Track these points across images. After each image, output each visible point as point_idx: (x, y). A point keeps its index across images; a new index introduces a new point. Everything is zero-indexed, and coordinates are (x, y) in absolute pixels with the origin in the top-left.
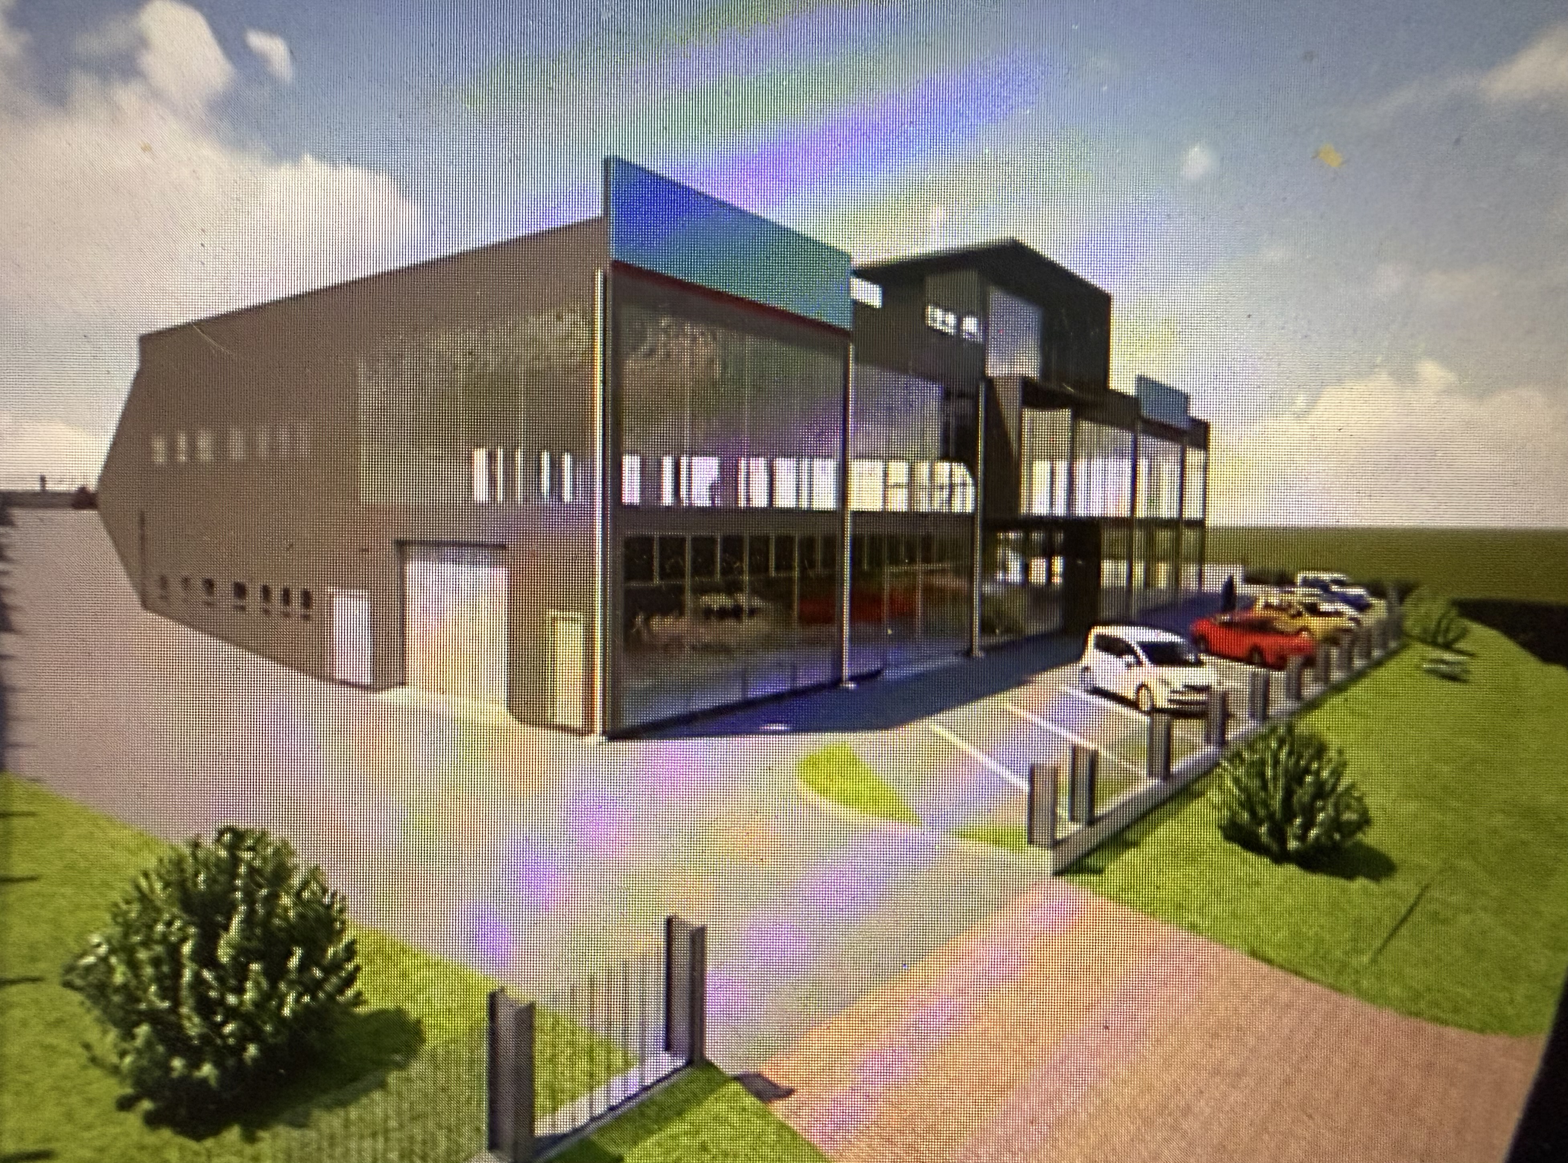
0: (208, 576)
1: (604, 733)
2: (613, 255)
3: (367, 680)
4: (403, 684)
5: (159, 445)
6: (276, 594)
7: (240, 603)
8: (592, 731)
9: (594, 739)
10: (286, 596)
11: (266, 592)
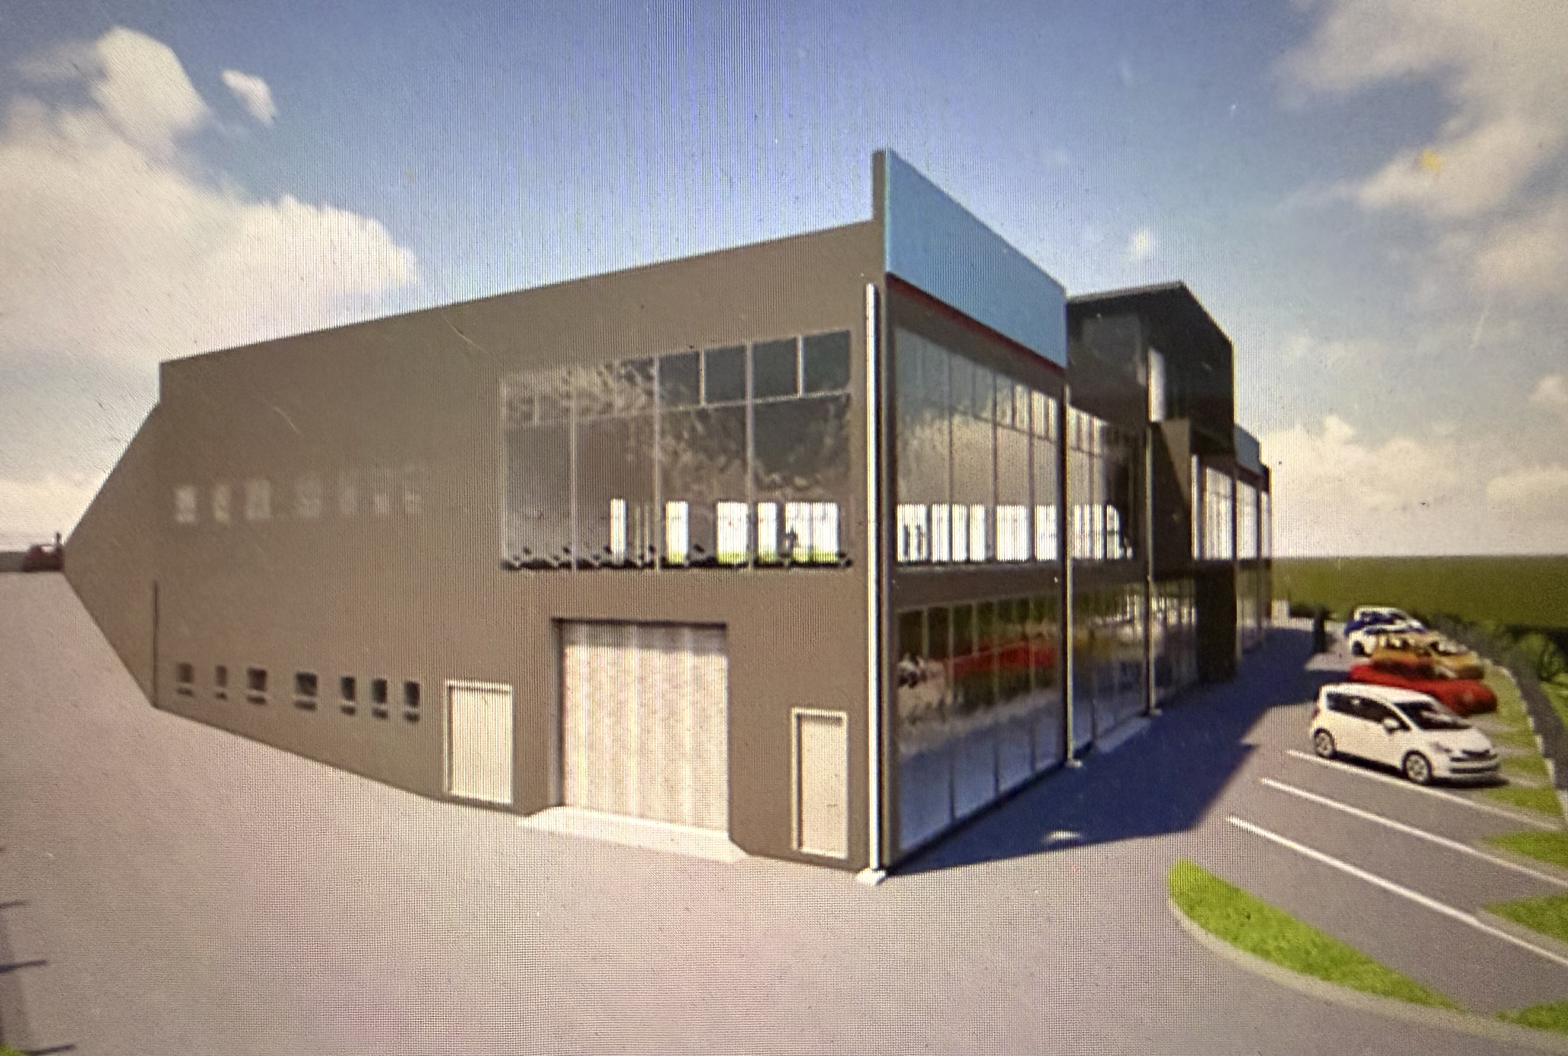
0: (258, 666)
1: (881, 867)
2: (888, 268)
3: (505, 797)
4: (561, 803)
5: (186, 498)
6: (364, 688)
7: (305, 698)
8: (867, 865)
9: (870, 876)
10: (380, 690)
11: (349, 686)
